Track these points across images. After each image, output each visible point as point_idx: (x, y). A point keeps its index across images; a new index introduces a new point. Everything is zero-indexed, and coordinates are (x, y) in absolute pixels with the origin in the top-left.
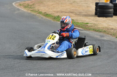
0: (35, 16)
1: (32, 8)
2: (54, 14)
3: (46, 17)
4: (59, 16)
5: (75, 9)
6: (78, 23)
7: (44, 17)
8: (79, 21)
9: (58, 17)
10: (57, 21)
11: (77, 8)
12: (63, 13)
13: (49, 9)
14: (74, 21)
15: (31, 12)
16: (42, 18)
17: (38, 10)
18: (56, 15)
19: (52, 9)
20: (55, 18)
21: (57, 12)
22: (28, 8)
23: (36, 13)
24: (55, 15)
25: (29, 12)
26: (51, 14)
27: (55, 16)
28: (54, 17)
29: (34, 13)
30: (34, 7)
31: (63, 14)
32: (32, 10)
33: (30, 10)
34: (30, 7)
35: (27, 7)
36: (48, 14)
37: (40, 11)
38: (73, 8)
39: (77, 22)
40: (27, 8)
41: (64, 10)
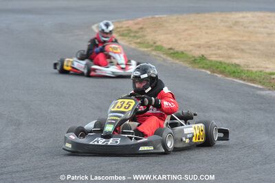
0: (148, 55)
1: (138, 38)
2: (191, 51)
3: (173, 57)
4: (203, 56)
5: (240, 41)
6: (252, 72)
7: (169, 58)
8: (253, 67)
9: (203, 58)
10: (200, 68)
11: (245, 39)
12: (214, 49)
13: (180, 39)
14: (241, 68)
15: (138, 46)
16: (164, 60)
17: (155, 43)
18: (197, 53)
19: (185, 40)
20: (194, 61)
21: (199, 47)
22: (130, 36)
23: (149, 49)
24: (194, 55)
25: (133, 46)
26: (185, 51)
27: (194, 57)
28: (193, 59)
29: (146, 49)
30: (144, 36)
31: (214, 52)
32: (139, 43)
33: (135, 43)
34: (135, 36)
35: (126, 36)
36: (177, 52)
37: (159, 44)
38: (235, 38)
39: (248, 71)
40: (126, 38)
41: (214, 43)
